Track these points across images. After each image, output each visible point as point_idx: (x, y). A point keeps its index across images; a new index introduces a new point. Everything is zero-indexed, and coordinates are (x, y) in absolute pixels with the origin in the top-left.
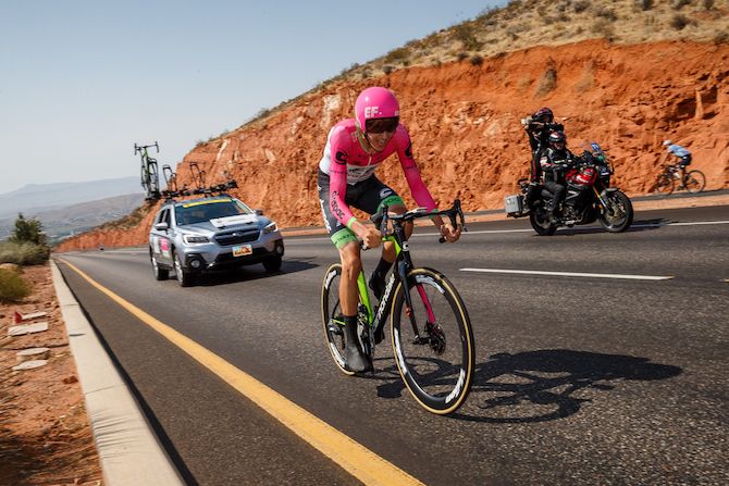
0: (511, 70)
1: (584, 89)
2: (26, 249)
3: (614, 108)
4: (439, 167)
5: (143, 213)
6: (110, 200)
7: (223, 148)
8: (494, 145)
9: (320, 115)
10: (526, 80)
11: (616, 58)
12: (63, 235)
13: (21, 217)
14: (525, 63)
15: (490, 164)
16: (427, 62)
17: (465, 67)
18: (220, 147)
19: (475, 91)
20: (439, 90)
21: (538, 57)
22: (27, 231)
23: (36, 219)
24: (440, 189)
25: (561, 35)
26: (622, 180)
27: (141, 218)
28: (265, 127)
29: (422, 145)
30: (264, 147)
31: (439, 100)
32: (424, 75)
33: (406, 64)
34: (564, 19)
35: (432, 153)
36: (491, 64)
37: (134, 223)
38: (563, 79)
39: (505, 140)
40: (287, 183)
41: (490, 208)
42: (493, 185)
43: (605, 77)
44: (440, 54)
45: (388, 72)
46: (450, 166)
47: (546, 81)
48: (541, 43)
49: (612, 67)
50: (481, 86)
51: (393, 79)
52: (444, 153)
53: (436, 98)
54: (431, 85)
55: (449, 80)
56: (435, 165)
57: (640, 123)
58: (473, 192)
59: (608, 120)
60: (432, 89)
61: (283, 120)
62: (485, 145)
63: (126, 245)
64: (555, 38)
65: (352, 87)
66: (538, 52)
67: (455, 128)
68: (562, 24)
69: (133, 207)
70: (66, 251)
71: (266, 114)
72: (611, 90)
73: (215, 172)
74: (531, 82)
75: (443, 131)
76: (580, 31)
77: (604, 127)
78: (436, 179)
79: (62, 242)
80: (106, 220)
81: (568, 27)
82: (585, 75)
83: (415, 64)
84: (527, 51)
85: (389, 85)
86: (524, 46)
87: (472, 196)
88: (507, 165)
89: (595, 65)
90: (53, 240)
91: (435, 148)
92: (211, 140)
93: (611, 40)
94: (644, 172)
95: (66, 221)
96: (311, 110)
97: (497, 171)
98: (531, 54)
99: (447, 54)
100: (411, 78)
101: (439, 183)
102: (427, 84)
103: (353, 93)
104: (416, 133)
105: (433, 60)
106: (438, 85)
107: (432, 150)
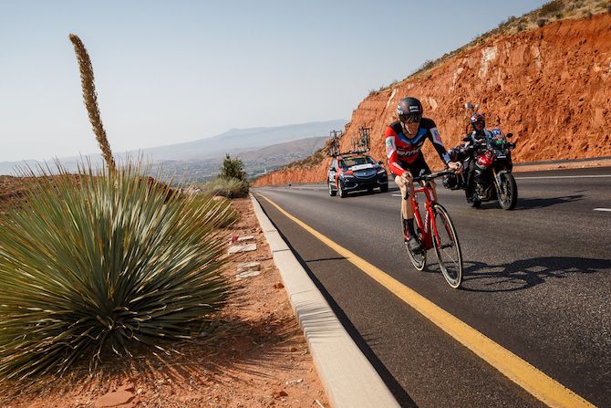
2: (233, 184)
4: (589, 113)
6: (296, 142)
7: (392, 96)
9: (478, 65)
12: (258, 172)
13: (228, 158)
16: (578, 14)
18: (390, 95)
20: (589, 40)
22: (232, 169)
23: (239, 159)
24: (588, 133)
27: (322, 158)
28: (430, 77)
29: (573, 92)
30: (428, 96)
31: (589, 50)
32: (576, 26)
33: (559, 16)
35: (581, 100)
37: (317, 163)
40: (448, 128)
44: (592, 7)
45: (542, 24)
46: (599, 112)
51: (546, 31)
52: (594, 100)
53: (587, 48)
54: (582, 36)
55: (600, 31)
56: (585, 112)
60: (583, 40)
61: (445, 70)
63: (309, 183)
65: (508, 40)
67: (604, 76)
69: (316, 149)
70: (261, 186)
71: (430, 65)
73: (385, 118)
75: (593, 79)
78: (585, 124)
79: (258, 178)
80: (293, 160)
83: (567, 17)
85: (542, 37)
90: (251, 177)
91: (585, 95)
92: (382, 90)
95: (261, 160)
96: (470, 62)
99: (598, 6)
100: (563, 30)
101: (588, 128)
102: (579, 35)
103: (509, 45)
104: (566, 80)
105: (585, 12)
106: (588, 35)
107: (582, 97)
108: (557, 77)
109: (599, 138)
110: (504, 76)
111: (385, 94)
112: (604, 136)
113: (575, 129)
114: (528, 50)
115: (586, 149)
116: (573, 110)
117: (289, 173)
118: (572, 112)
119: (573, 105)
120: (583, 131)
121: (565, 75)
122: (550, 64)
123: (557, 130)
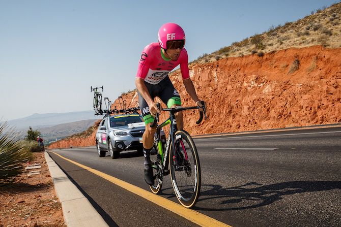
0: (277, 60)
1: (312, 70)
3: (325, 80)
4: (241, 108)
5: (93, 129)
6: (76, 123)
7: (135, 96)
8: (268, 97)
10: (285, 65)
11: (327, 55)
12: (51, 140)
13: (31, 129)
14: (285, 56)
15: (265, 107)
16: (237, 54)
17: (255, 57)
18: (134, 95)
19: (260, 70)
20: (242, 69)
21: (291, 54)
22: (33, 136)
23: (38, 131)
24: (240, 119)
25: (303, 42)
26: (326, 116)
27: (92, 132)
29: (233, 97)
31: (242, 74)
32: (235, 61)
33: (227, 55)
34: (307, 34)
35: (237, 101)
36: (268, 56)
37: (89, 135)
38: (303, 65)
39: (273, 95)
41: (264, 129)
42: (267, 117)
43: (321, 65)
44: (244, 51)
45: (218, 59)
46: (246, 107)
47: (294, 66)
48: (293, 47)
49: (324, 60)
50: (263, 68)
51: (220, 63)
52: (243, 101)
53: (241, 73)
55: (247, 64)
56: (239, 107)
57: (336, 87)
58: (256, 121)
59: (322, 86)
60: (239, 68)
62: (263, 97)
63: (84, 146)
64: (300, 44)
65: (200, 66)
66: (291, 51)
67: (249, 88)
68: (305, 36)
69: (89, 126)
72: (323, 71)
74: (287, 66)
75: (243, 90)
76: (313, 41)
77: (319, 90)
78: (239, 114)
79: (51, 144)
80: (74, 133)
81: (308, 38)
82: (312, 63)
84: (286, 50)
85: (218, 66)
86: (285, 48)
87: (256, 123)
88: (273, 107)
89: (317, 58)
90: (46, 143)
91: (239, 98)
92: (129, 92)
93: (325, 46)
94: (337, 112)
95: (54, 133)
97: (268, 110)
98: (288, 52)
99: (247, 51)
100: (229, 62)
101: (240, 116)
102: (237, 66)
103: (200, 69)
104: (230, 90)
105: (240, 54)
106: (242, 66)
107: (238, 99)
108: (225, 88)
109: (246, 121)
110: (198, 86)
111: (131, 95)
112: (248, 121)
113: (234, 116)
114: (210, 73)
115: (239, 127)
116: (233, 106)
117: (71, 141)
118: (232, 108)
119: (233, 104)
120: (238, 118)
121: (229, 87)
122: (222, 81)
123: (224, 116)
